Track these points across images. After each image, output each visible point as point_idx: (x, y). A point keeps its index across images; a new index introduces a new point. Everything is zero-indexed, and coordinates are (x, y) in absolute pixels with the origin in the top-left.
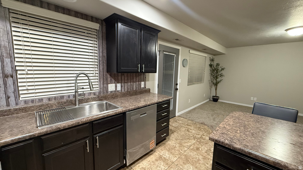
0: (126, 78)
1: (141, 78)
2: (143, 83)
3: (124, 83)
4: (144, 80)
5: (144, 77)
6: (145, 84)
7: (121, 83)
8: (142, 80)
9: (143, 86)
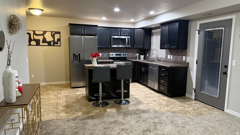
0: (175, 53)
1: (183, 53)
2: (184, 57)
3: (174, 55)
4: (185, 55)
5: (186, 53)
6: (186, 59)
7: (173, 55)
8: (184, 55)
9: (184, 59)
